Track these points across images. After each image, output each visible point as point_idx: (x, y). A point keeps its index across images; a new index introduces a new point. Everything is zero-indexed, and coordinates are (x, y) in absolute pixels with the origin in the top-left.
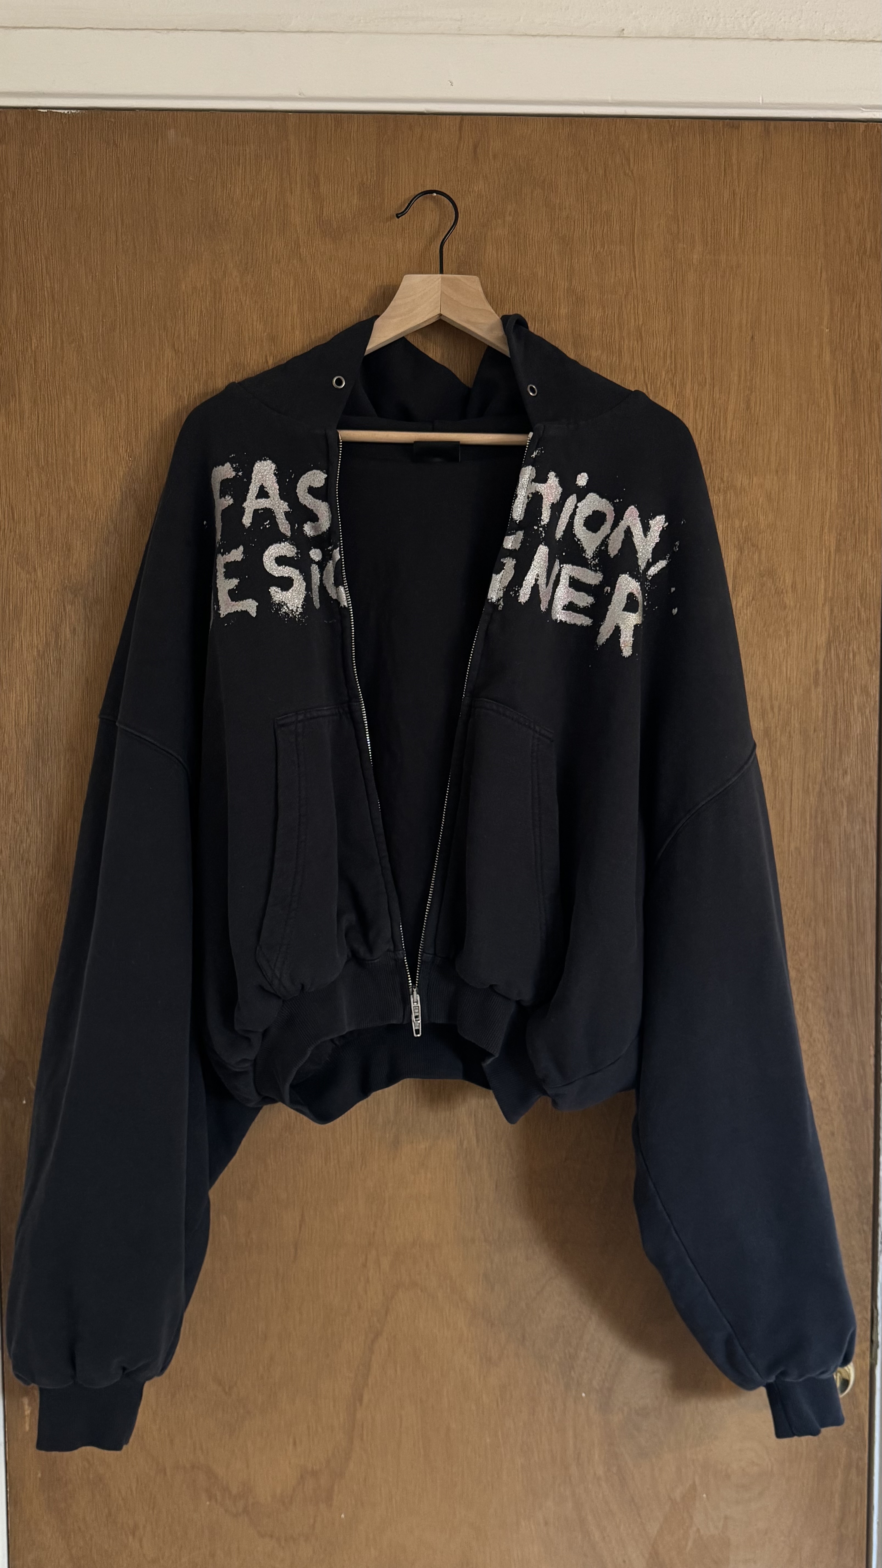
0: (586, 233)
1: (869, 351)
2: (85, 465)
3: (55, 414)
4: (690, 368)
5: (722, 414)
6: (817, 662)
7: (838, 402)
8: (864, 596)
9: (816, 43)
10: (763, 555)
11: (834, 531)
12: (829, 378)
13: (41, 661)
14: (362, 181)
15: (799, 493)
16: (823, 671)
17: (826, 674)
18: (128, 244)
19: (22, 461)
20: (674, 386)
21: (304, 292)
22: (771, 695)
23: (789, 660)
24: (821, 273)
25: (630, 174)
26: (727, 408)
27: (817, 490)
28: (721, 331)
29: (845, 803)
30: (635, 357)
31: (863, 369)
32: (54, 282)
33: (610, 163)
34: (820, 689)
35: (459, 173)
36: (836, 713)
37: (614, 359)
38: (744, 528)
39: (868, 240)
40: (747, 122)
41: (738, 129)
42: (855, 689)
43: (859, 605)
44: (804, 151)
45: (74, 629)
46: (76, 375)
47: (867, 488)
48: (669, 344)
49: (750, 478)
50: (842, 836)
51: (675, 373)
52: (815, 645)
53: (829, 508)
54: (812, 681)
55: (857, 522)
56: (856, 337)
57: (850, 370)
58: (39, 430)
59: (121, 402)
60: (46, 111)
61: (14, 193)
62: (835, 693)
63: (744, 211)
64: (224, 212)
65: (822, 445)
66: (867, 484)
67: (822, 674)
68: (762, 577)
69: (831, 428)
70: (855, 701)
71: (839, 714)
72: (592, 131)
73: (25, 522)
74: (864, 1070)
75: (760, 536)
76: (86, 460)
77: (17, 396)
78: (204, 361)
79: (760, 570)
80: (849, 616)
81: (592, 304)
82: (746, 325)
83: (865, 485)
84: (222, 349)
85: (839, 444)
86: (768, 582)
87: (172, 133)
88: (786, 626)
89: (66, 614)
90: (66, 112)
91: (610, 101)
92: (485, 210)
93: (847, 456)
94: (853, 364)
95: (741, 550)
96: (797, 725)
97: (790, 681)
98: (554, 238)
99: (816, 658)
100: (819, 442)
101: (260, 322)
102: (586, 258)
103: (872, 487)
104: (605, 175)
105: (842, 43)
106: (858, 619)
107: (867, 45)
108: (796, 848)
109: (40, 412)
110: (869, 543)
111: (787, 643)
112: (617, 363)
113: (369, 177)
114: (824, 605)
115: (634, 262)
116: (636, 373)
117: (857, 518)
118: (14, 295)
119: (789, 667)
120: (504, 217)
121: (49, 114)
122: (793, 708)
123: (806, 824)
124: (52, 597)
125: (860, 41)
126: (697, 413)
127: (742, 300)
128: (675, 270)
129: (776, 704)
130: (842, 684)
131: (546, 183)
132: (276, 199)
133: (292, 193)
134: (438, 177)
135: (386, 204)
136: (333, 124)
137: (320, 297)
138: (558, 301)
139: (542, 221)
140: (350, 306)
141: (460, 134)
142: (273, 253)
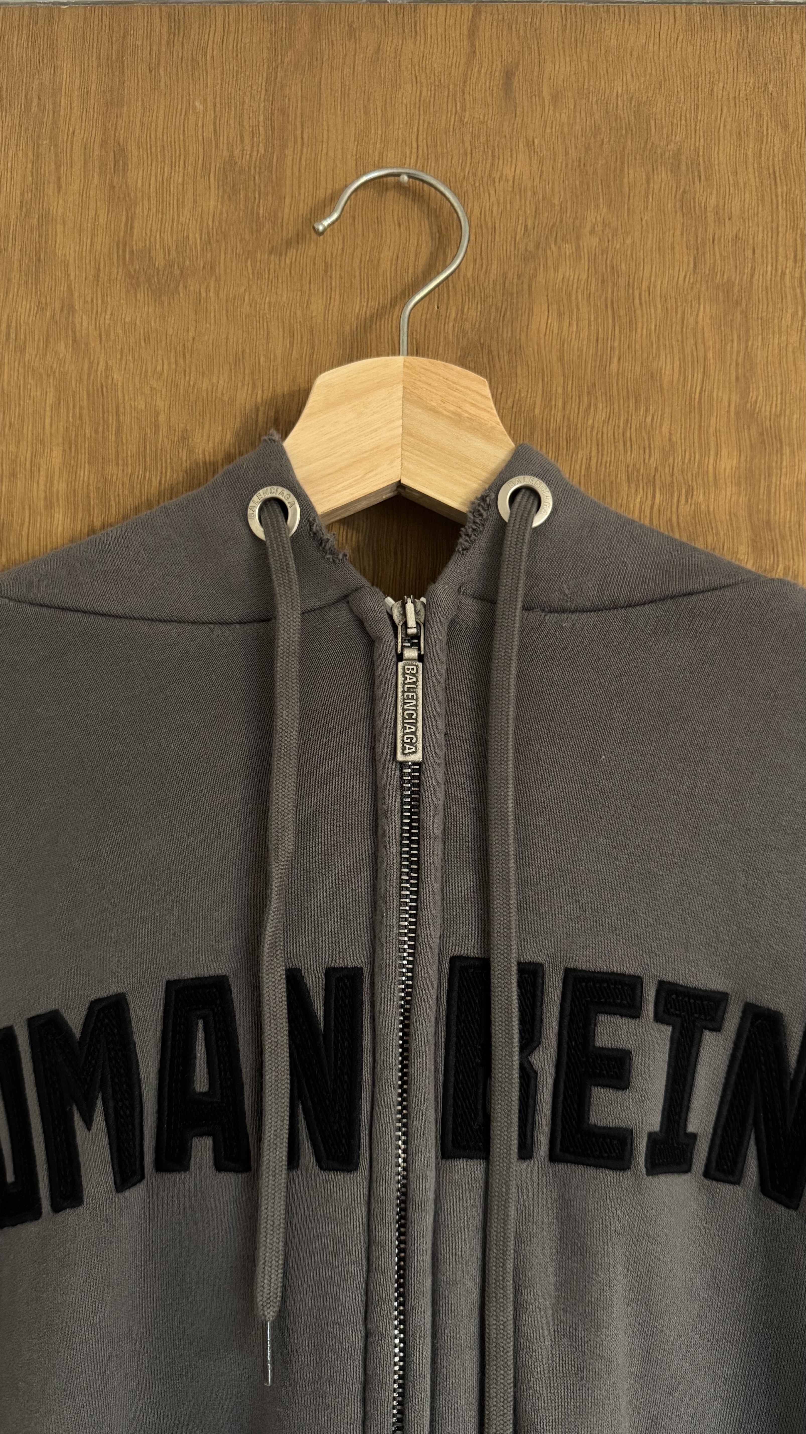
0: (783, 274)
14: (231, 156)
35: (468, 138)
92: (529, 222)
98: (704, 288)
102: (784, 338)
113: (248, 148)
120: (578, 238)
131: (683, 158)
132: (21, 202)
133: (59, 187)
134: (415, 145)
135: (287, 210)
136: (165, 29)
137: (119, 431)
138: (712, 439)
139: (673, 248)
140: (191, 451)
141: (473, 45)
142: (9, 327)
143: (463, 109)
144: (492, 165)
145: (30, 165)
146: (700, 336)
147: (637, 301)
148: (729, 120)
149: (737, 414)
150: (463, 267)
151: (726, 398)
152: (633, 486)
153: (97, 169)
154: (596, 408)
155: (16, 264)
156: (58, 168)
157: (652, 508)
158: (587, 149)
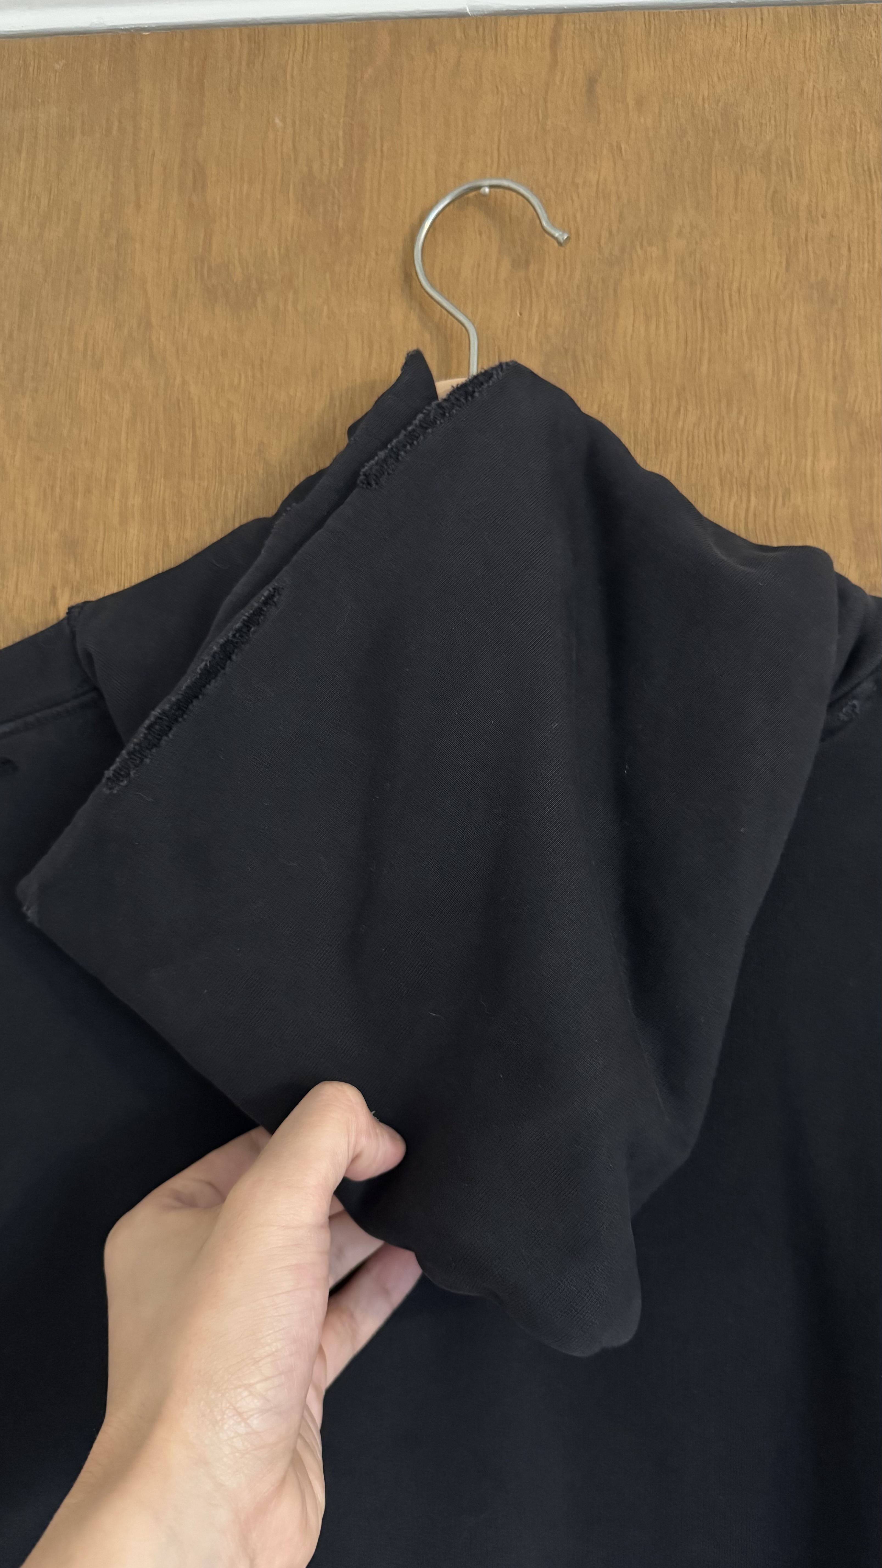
14: (311, 171)
21: (157, 432)
35: (550, 145)
98: (797, 288)
101: (44, 506)
113: (327, 163)
132: (101, 222)
136: (246, 51)
143: (546, 117)
144: (575, 170)
146: (794, 336)
147: (727, 303)
148: (820, 118)
149: (835, 414)
151: (823, 398)
153: (176, 189)
154: (686, 411)
155: (95, 283)
156: (137, 188)
158: (674, 153)
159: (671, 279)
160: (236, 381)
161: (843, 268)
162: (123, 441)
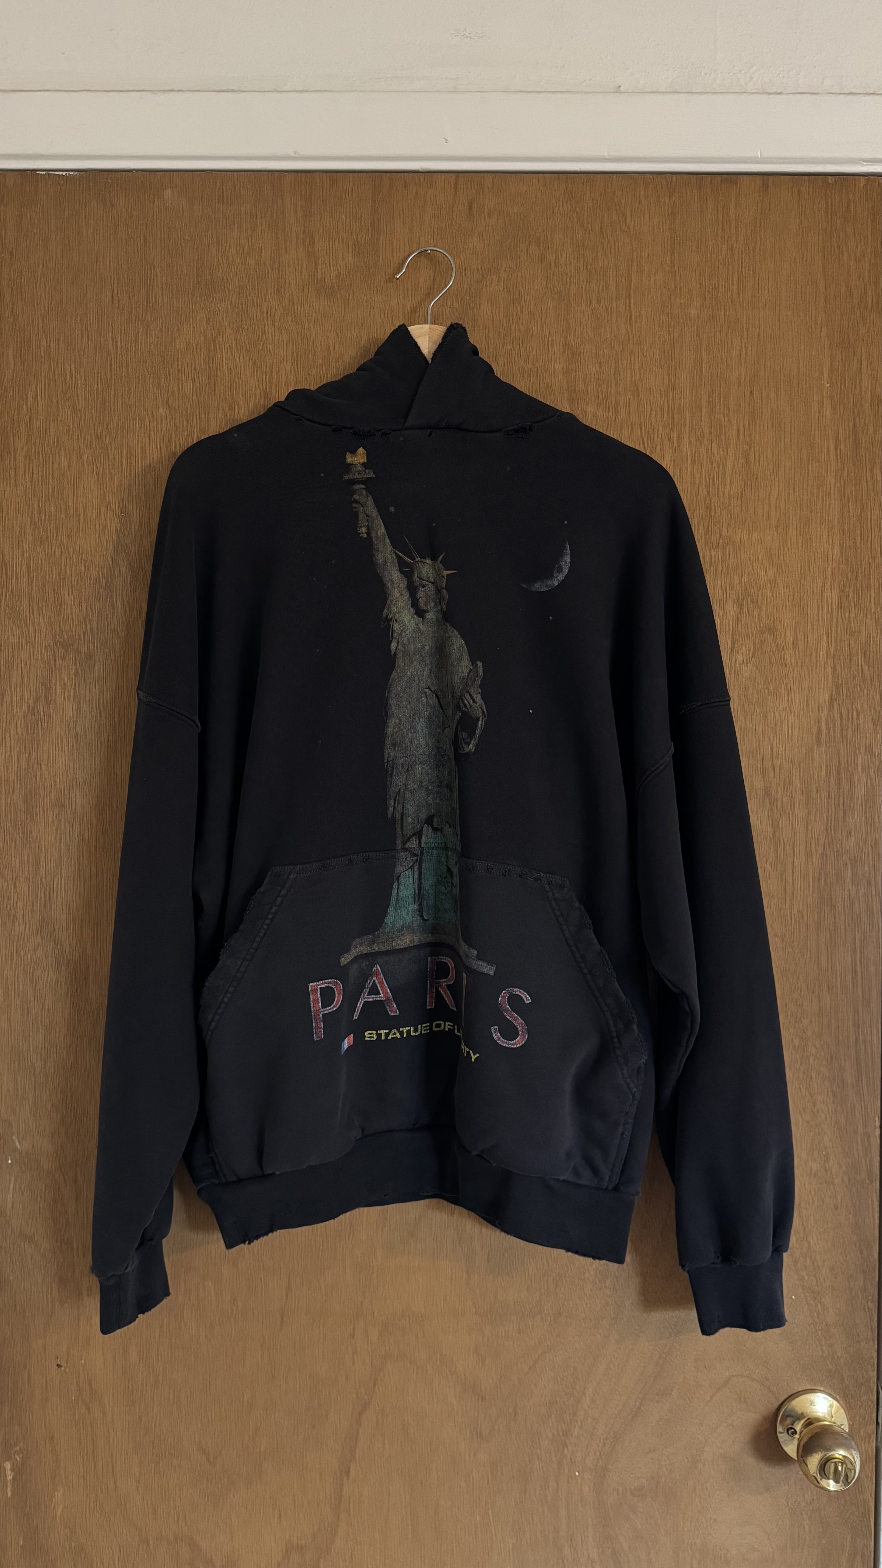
0: (582, 288)
1: (871, 406)
2: (78, 521)
3: (49, 471)
4: (688, 423)
5: (720, 469)
6: (819, 721)
7: (839, 457)
8: (868, 653)
9: (815, 96)
10: (763, 613)
11: (836, 587)
12: (830, 432)
13: (32, 717)
14: (357, 238)
15: (800, 549)
16: (826, 729)
17: (829, 733)
18: (124, 303)
19: (16, 517)
20: (672, 441)
21: (298, 348)
22: (772, 754)
23: (790, 717)
24: (821, 328)
25: (626, 229)
26: (726, 463)
27: (818, 545)
28: (719, 385)
29: (849, 865)
30: (631, 412)
31: (865, 424)
32: (50, 341)
33: (606, 220)
34: (823, 748)
35: (454, 231)
36: (839, 773)
37: (610, 414)
38: (743, 584)
39: (869, 294)
40: (745, 177)
41: (736, 184)
42: (859, 749)
43: (863, 663)
44: (804, 205)
45: (65, 684)
46: (71, 433)
47: (869, 545)
48: (666, 400)
49: (749, 532)
50: (846, 900)
51: (672, 428)
52: (817, 704)
53: (831, 563)
54: (814, 740)
55: (860, 579)
56: (858, 391)
57: (851, 425)
58: (33, 487)
59: (114, 458)
60: (45, 173)
61: (11, 254)
62: (839, 752)
63: (742, 266)
64: (219, 271)
65: (823, 501)
66: (870, 540)
67: (824, 732)
68: (763, 634)
69: (832, 483)
70: (859, 760)
71: (843, 774)
72: (588, 188)
73: (18, 579)
74: (869, 1141)
75: (760, 592)
76: (78, 516)
77: (12, 453)
78: (198, 417)
79: (760, 627)
80: (852, 673)
81: (588, 359)
82: (745, 380)
83: (867, 541)
84: (216, 405)
85: (841, 500)
86: (769, 639)
87: (168, 193)
88: (787, 684)
89: (56, 669)
90: (64, 173)
91: (607, 157)
92: (480, 267)
93: (848, 512)
94: (854, 419)
95: (741, 606)
96: (799, 785)
97: (791, 740)
98: (550, 294)
99: (818, 716)
100: (820, 497)
101: (254, 378)
102: (582, 314)
103: (874, 543)
104: (601, 231)
105: (842, 96)
106: (862, 677)
107: (866, 98)
108: (799, 912)
109: (35, 468)
110: (873, 601)
111: (788, 701)
112: (614, 418)
113: (364, 235)
114: (826, 663)
115: (631, 317)
116: (632, 428)
117: (860, 575)
118: (11, 353)
119: (790, 725)
120: (499, 273)
121: (47, 176)
122: (794, 767)
123: (809, 886)
124: (43, 651)
125: (859, 94)
126: (695, 468)
127: (740, 355)
128: (672, 325)
129: (778, 763)
130: (845, 743)
131: (542, 239)
132: (271, 257)
133: (286, 251)
134: (432, 234)
135: (381, 261)
136: (328, 183)
137: (314, 354)
138: (553, 356)
139: (537, 278)
140: (343, 362)
141: (456, 191)
142: (267, 310)
143: (452, 219)
144: (464, 243)
145: (274, 242)
146: (548, 314)
147: (523, 300)
148: (560, 223)
149: (563, 346)
150: (453, 286)
151: (558, 339)
152: (522, 376)
153: (302, 244)
154: (507, 343)
155: (269, 284)
156: (285, 243)
157: (529, 384)
158: (503, 236)
159: (501, 289)
160: (330, 328)
161: (568, 286)
162: (285, 351)
